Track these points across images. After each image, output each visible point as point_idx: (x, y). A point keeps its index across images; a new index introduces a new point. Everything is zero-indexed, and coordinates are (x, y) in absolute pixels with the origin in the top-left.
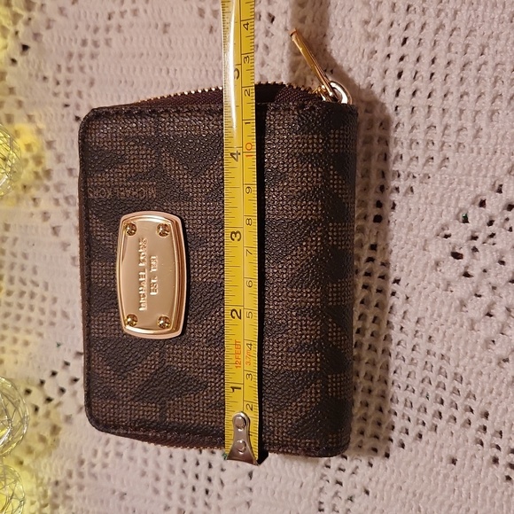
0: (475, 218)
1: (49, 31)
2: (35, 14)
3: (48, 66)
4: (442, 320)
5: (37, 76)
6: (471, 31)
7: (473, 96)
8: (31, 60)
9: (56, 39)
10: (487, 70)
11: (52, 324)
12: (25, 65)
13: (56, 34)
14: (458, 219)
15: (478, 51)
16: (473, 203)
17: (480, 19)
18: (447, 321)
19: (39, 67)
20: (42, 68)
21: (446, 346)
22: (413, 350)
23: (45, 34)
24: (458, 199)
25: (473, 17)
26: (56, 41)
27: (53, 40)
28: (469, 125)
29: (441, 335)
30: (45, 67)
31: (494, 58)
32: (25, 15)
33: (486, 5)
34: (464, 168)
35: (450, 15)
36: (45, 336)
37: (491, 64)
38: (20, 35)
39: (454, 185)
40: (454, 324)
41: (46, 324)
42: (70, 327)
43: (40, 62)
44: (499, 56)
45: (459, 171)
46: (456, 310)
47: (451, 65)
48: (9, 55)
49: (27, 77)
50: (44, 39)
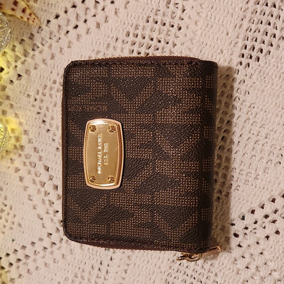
0: (248, 219)
1: (36, 71)
2: (29, 59)
3: (32, 90)
4: (224, 266)
5: (24, 94)
6: (263, 125)
7: (257, 158)
8: (22, 83)
9: (39, 76)
10: (267, 146)
11: (11, 228)
12: (18, 86)
13: (39, 73)
14: (240, 218)
15: (264, 136)
16: (249, 211)
17: (268, 120)
18: (226, 267)
19: (26, 89)
20: (28, 89)
21: (223, 280)
22: (207, 278)
23: (33, 72)
24: (241, 208)
25: (265, 118)
26: (38, 77)
27: (37, 76)
28: (253, 172)
29: (222, 274)
30: (30, 89)
31: (271, 142)
32: (23, 58)
33: (273, 114)
34: (247, 193)
35: (253, 115)
36: (6, 233)
37: (269, 144)
38: (18, 68)
39: (240, 200)
40: (230, 269)
41: (8, 228)
42: (22, 232)
43: (27, 86)
44: (274, 141)
45: (244, 194)
46: (231, 263)
47: (250, 140)
48: (9, 78)
49: (18, 93)
50: (31, 74)
